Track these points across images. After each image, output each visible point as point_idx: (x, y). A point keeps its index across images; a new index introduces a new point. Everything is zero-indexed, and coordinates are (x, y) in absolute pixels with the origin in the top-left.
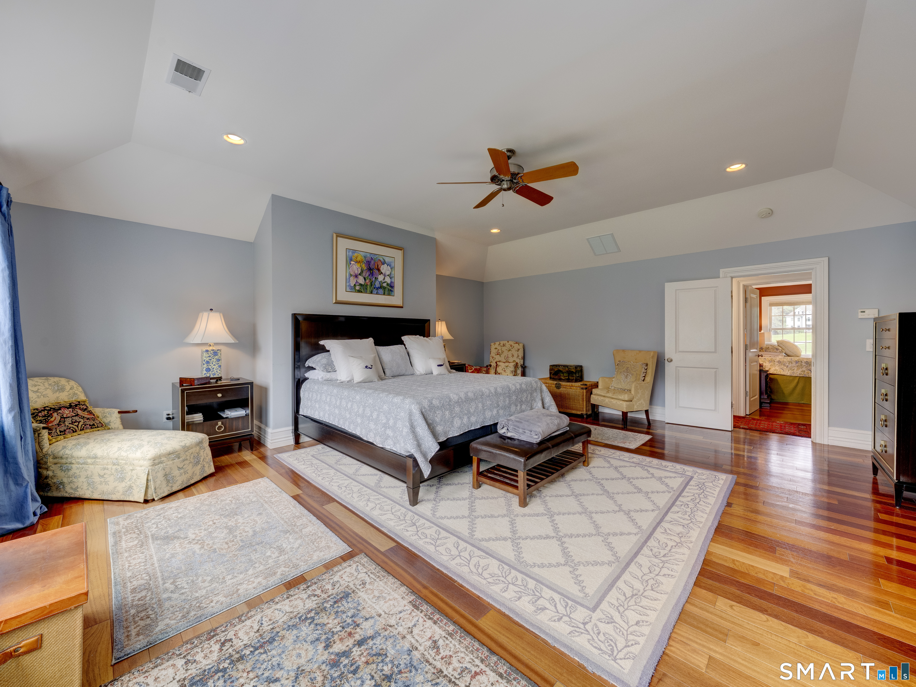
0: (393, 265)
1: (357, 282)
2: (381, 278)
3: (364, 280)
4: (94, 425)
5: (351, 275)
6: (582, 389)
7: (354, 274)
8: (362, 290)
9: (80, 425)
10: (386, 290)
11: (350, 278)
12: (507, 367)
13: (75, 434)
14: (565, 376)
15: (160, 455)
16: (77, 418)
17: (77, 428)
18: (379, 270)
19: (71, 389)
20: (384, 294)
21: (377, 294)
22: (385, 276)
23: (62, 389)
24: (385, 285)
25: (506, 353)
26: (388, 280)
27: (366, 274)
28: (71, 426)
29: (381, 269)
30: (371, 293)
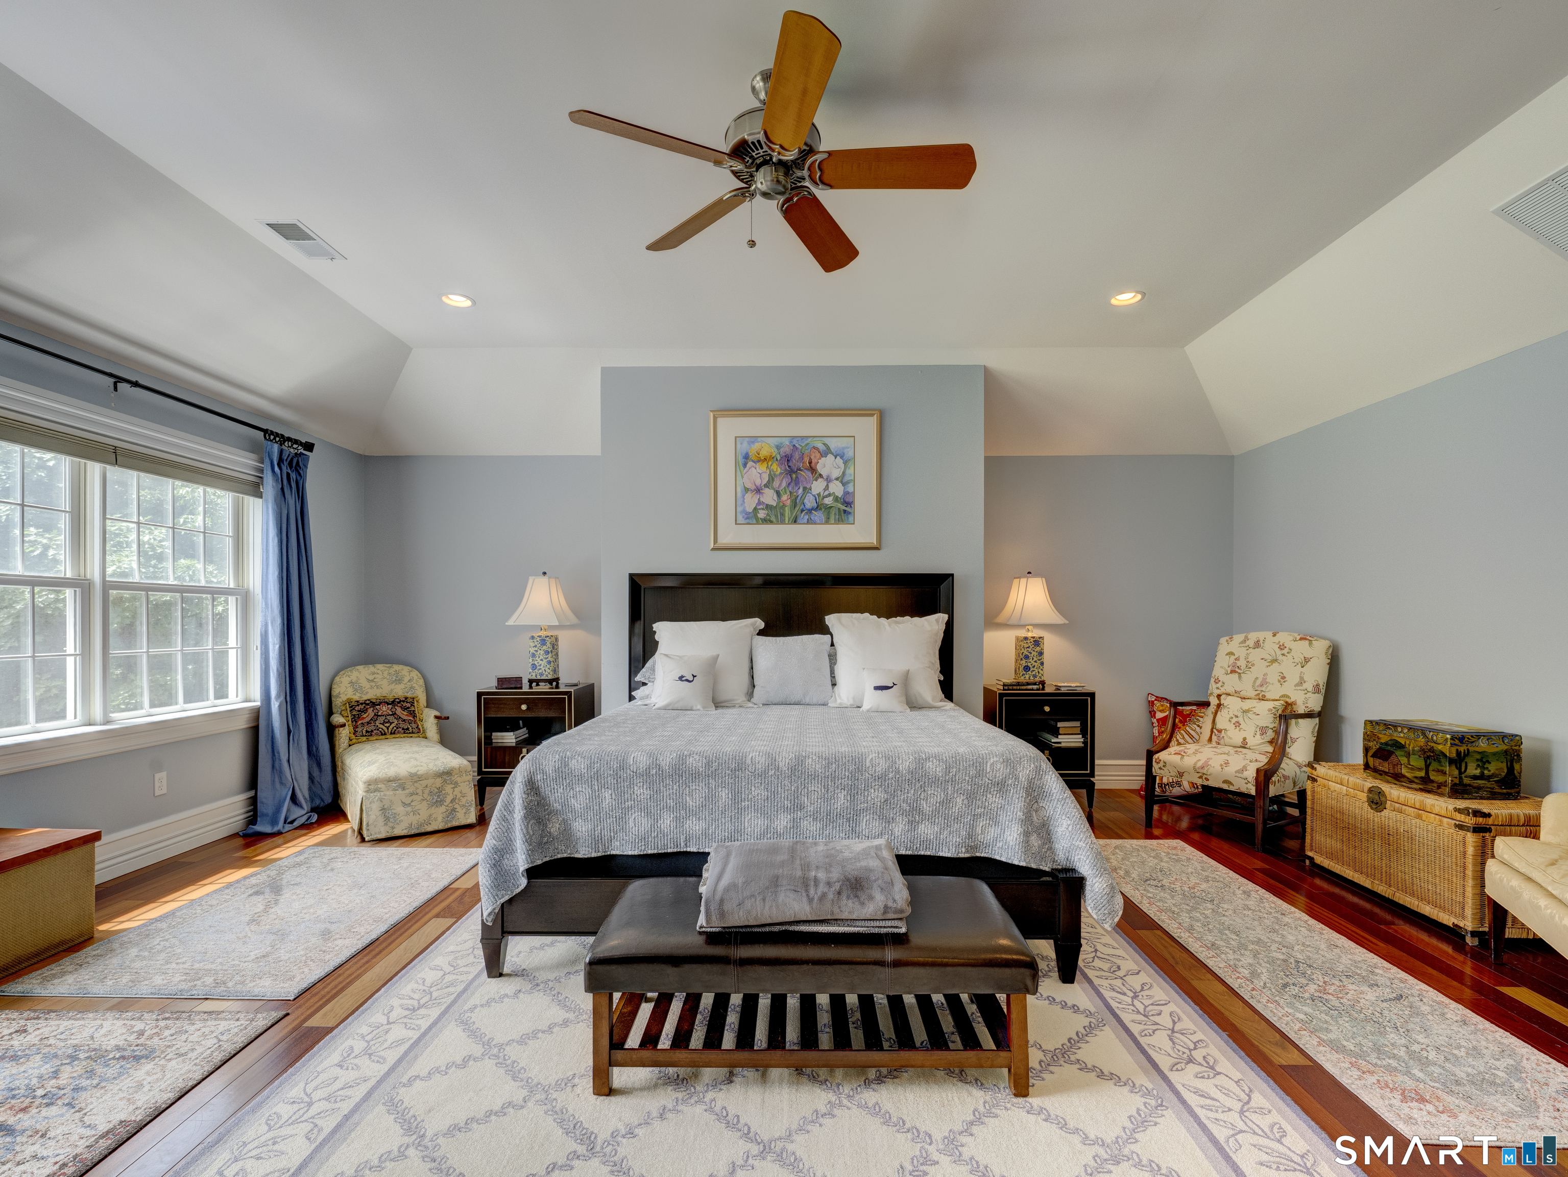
0: (851, 454)
1: (759, 503)
2: (818, 487)
3: (775, 497)
4: (408, 729)
5: (746, 490)
6: (1460, 827)
7: (754, 487)
8: (773, 518)
9: (391, 727)
10: (833, 512)
11: (743, 496)
12: (1245, 712)
13: (383, 737)
14: (1413, 769)
15: (376, 779)
16: (391, 718)
17: (386, 731)
18: (813, 470)
19: (409, 681)
20: (827, 522)
21: (808, 523)
22: (828, 480)
23: (399, 681)
24: (828, 501)
25: (1259, 669)
26: (837, 489)
27: (782, 483)
28: (381, 726)
29: (819, 467)
30: (795, 521)
